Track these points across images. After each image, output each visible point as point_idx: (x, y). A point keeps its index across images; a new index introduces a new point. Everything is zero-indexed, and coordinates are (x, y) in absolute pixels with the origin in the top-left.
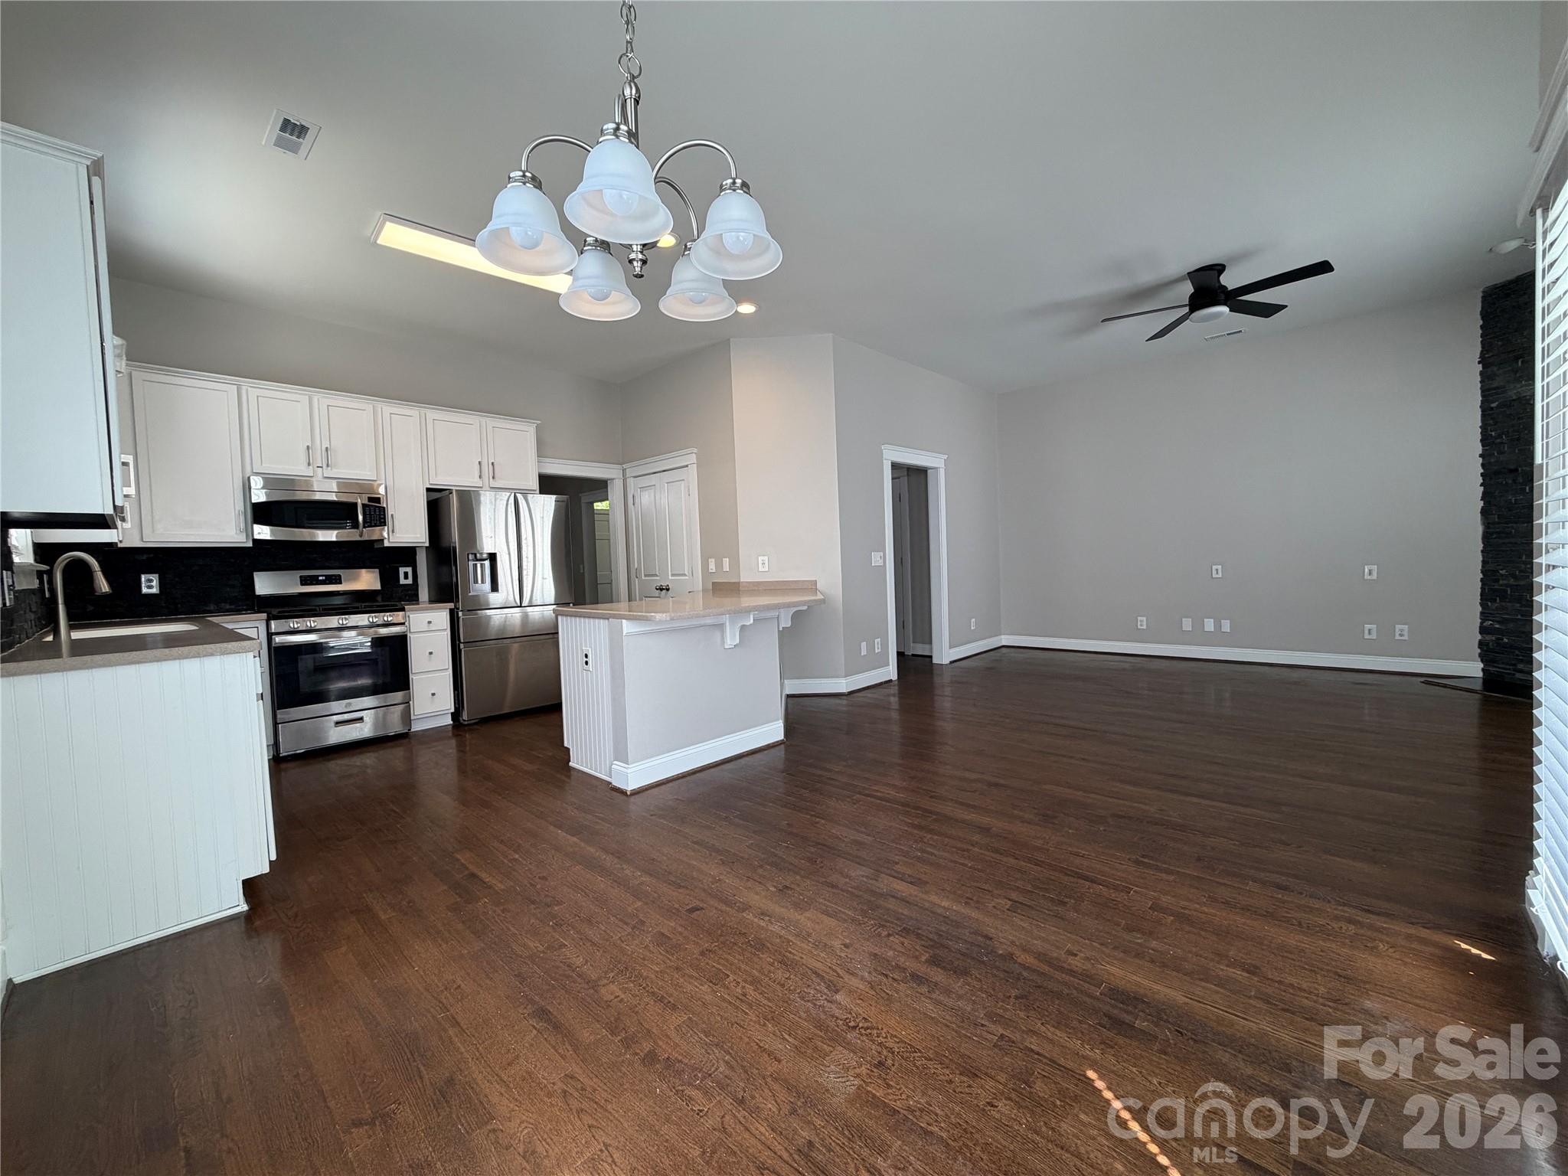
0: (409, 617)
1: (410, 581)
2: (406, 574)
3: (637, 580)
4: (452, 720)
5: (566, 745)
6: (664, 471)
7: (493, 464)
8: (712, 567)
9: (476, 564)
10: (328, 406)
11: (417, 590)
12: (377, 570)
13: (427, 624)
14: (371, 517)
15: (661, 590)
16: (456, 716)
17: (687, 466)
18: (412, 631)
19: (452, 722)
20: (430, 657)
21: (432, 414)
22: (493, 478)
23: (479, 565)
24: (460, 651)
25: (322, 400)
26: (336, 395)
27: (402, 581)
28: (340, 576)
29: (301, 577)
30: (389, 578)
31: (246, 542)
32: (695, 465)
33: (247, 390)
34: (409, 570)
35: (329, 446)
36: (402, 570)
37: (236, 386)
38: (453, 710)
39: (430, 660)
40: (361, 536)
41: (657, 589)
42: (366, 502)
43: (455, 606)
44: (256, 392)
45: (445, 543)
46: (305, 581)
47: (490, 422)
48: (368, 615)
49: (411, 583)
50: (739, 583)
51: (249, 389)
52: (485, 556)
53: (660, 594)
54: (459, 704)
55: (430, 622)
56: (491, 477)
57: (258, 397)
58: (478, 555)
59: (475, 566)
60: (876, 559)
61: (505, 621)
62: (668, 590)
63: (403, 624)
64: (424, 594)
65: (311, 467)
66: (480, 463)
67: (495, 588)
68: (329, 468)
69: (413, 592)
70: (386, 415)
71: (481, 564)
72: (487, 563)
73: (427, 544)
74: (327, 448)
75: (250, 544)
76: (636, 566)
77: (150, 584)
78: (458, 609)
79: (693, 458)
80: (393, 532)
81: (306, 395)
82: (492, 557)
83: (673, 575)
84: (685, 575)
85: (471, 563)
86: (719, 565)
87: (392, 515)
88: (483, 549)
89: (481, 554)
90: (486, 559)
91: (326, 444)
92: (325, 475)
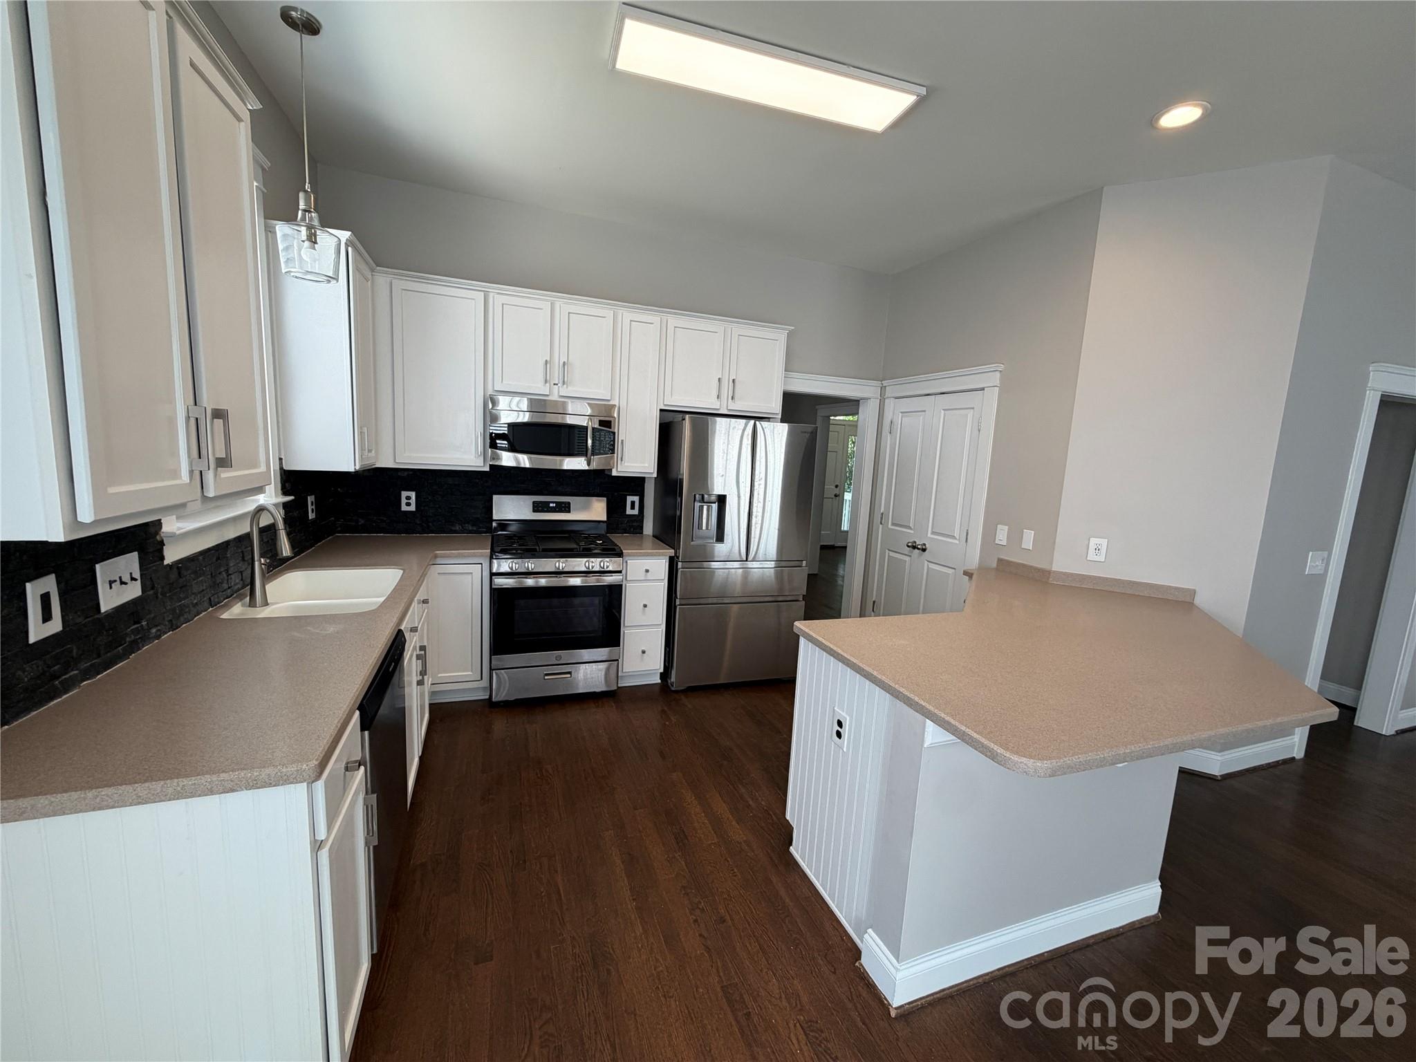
0: (627, 562)
1: (636, 512)
2: (633, 503)
3: (881, 526)
4: (660, 679)
5: (788, 817)
6: (943, 393)
7: (734, 380)
8: (1002, 535)
9: (703, 506)
10: (569, 313)
11: (642, 521)
12: (605, 499)
13: (644, 573)
14: (600, 444)
15: (914, 547)
16: (665, 675)
17: (983, 389)
18: (628, 579)
19: (660, 681)
20: (644, 610)
21: (675, 320)
22: (733, 398)
23: (705, 507)
24: (675, 607)
25: (565, 305)
26: (576, 300)
27: (629, 511)
28: (569, 503)
29: (534, 502)
30: (615, 508)
31: (484, 466)
32: (997, 389)
33: (494, 297)
34: (636, 499)
35: (566, 361)
36: (630, 499)
37: (483, 293)
38: (662, 670)
39: (644, 612)
40: (589, 464)
41: (908, 546)
42: (597, 426)
43: (676, 553)
44: (505, 299)
45: (673, 475)
46: (537, 507)
47: (739, 329)
48: (586, 559)
49: (637, 513)
50: (1049, 572)
51: (496, 296)
52: (713, 498)
53: (912, 552)
54: (669, 663)
55: (647, 571)
56: (730, 397)
57: (503, 304)
58: (706, 496)
59: (701, 508)
60: (1313, 563)
61: (727, 578)
62: (924, 550)
63: (620, 572)
64: (648, 527)
65: (548, 384)
66: (719, 379)
67: (720, 538)
68: (565, 386)
69: (638, 524)
70: (626, 322)
71: (708, 506)
72: (715, 506)
73: (655, 475)
74: (564, 362)
75: (487, 469)
76: (882, 510)
77: (409, 501)
78: (678, 558)
79: (996, 378)
80: (622, 460)
81: (547, 300)
82: (722, 500)
83: (933, 533)
84: (953, 537)
85: (697, 505)
86: (1015, 537)
87: (622, 441)
88: (713, 490)
89: (710, 495)
90: (715, 503)
91: (564, 359)
92: (560, 394)
